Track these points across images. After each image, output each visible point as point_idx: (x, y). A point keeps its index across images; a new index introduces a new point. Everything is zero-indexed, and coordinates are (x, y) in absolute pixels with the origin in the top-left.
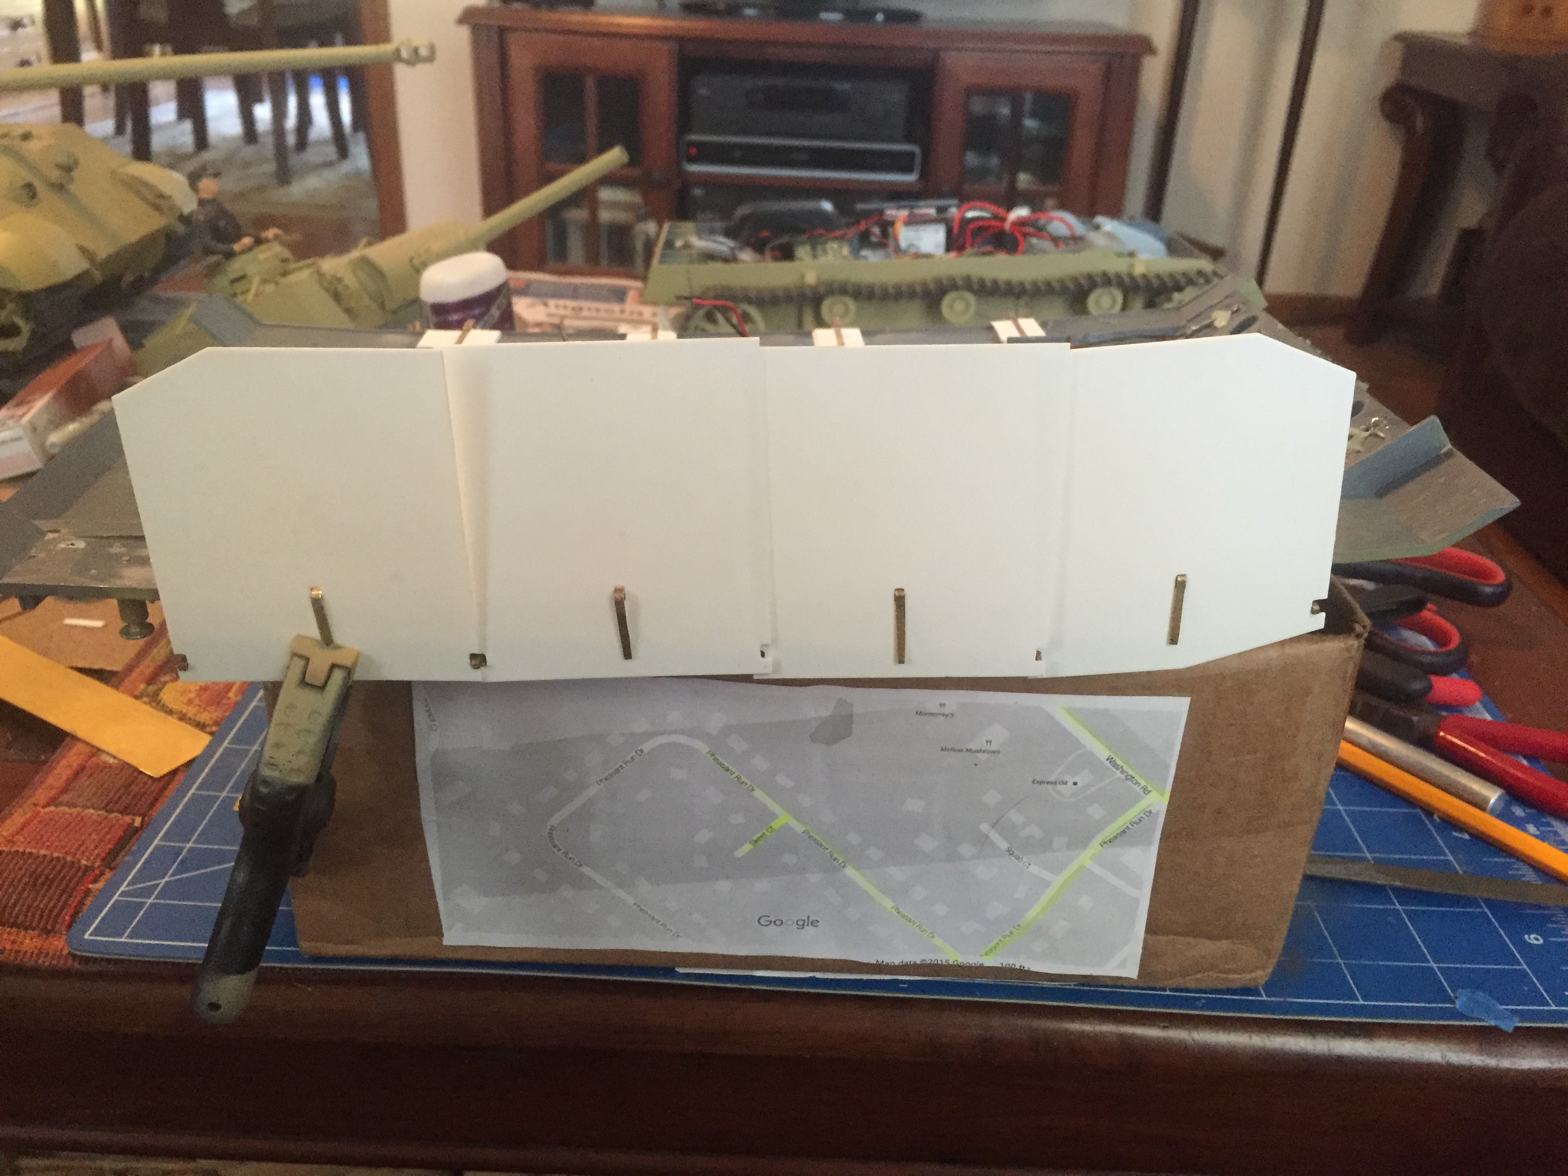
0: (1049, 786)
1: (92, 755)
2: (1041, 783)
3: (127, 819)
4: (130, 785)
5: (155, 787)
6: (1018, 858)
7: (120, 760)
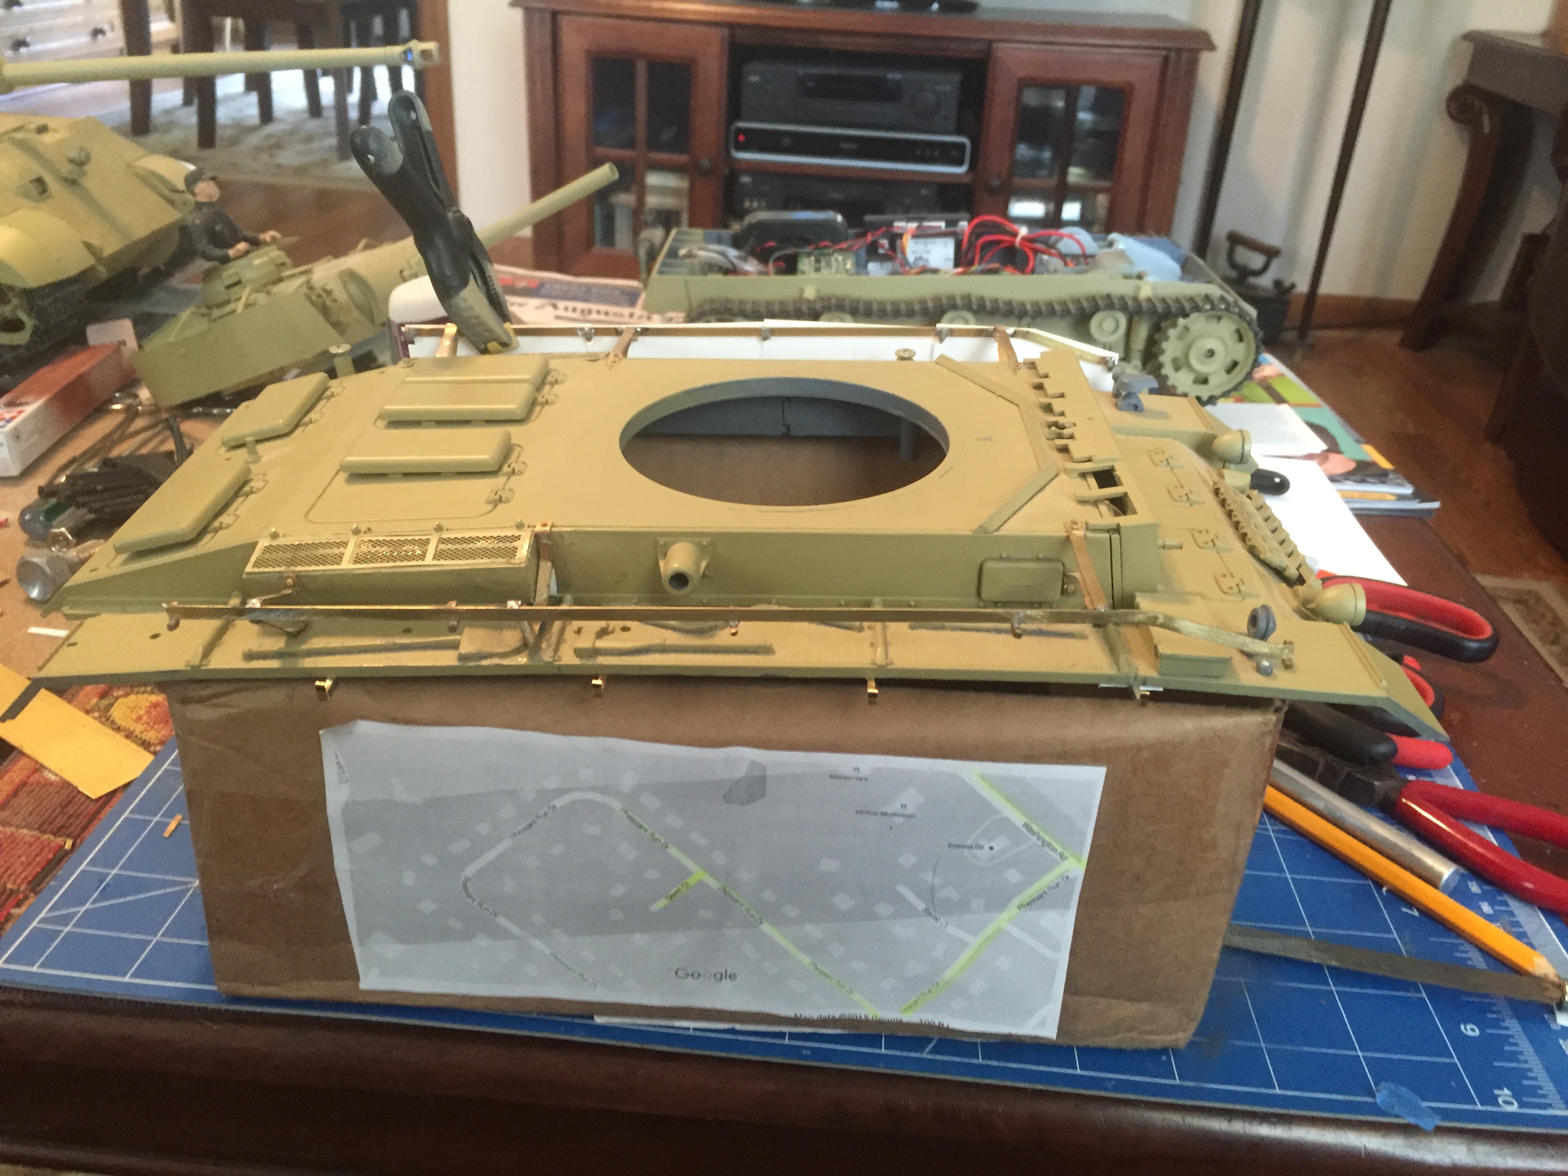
0: (966, 851)
1: (36, 771)
2: (957, 846)
3: (60, 840)
4: (67, 805)
5: (92, 808)
6: (936, 919)
7: (61, 778)
